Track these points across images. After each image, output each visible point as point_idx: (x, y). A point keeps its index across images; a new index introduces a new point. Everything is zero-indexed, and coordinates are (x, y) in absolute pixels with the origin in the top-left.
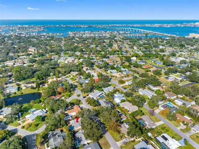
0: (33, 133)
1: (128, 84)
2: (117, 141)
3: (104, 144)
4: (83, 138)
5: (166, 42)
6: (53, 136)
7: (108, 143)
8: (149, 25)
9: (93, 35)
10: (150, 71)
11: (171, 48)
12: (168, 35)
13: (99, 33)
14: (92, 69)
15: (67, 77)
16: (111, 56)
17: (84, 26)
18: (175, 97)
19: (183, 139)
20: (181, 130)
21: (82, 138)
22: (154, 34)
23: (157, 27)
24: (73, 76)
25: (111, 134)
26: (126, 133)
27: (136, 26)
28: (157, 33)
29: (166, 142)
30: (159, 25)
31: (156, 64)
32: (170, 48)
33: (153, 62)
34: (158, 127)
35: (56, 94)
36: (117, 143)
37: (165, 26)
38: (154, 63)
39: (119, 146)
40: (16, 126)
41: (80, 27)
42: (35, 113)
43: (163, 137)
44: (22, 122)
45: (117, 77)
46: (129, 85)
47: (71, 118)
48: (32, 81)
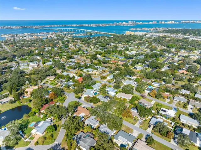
0: (54, 145)
1: (110, 79)
2: (135, 124)
3: (126, 130)
4: (109, 130)
5: (114, 40)
6: (79, 139)
7: (129, 128)
8: (87, 25)
9: (36, 37)
10: (119, 65)
11: (121, 44)
12: (109, 33)
13: (40, 34)
14: (67, 71)
15: (44, 83)
16: (75, 56)
17: (17, 28)
18: (150, 81)
19: (173, 108)
20: (168, 102)
21: (107, 131)
22: (96, 33)
23: (95, 26)
24: (51, 81)
25: (127, 121)
26: (138, 116)
27: (74, 26)
28: (98, 32)
29: (167, 113)
30: (95, 24)
31: (119, 59)
32: (119, 44)
33: (115, 57)
34: (154, 105)
35: (48, 102)
36: (135, 125)
37: (100, 25)
38: (117, 58)
39: (139, 127)
40: (26, 146)
41: (11, 29)
42: (39, 125)
43: (163, 110)
44: (30, 139)
45: (96, 75)
46: (112, 79)
47: (83, 119)
48: (4, 94)
